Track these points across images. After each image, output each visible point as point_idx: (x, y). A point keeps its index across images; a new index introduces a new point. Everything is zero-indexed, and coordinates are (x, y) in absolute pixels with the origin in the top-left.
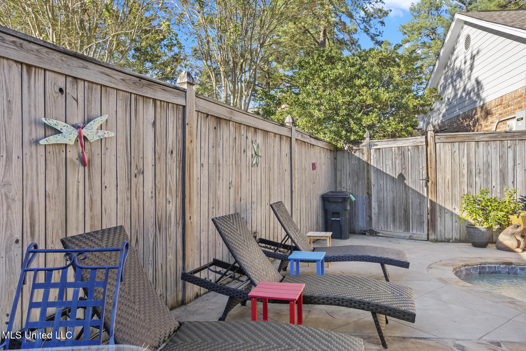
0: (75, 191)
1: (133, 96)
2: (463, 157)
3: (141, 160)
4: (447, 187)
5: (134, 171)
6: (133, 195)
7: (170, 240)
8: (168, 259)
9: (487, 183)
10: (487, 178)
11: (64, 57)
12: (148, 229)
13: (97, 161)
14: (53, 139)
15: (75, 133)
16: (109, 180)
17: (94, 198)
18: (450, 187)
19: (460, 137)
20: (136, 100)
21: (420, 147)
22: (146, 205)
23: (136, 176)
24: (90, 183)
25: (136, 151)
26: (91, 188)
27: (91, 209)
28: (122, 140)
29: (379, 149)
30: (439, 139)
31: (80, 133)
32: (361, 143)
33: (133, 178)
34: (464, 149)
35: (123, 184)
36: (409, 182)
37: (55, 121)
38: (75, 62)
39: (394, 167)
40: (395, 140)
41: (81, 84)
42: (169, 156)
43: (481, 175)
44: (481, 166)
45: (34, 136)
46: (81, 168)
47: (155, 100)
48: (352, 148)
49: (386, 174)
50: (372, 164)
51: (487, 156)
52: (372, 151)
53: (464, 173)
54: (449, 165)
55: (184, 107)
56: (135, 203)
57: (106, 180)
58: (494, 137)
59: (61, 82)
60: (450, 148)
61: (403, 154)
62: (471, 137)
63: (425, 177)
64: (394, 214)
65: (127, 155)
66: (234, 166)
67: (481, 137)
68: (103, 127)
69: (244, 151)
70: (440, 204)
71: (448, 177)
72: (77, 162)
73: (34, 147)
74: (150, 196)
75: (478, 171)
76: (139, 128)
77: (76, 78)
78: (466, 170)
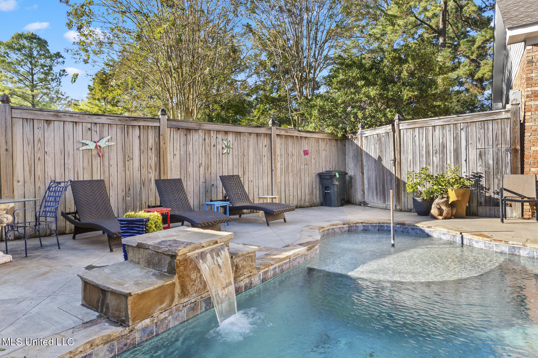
0: (96, 167)
1: (126, 126)
2: (422, 140)
3: (132, 154)
4: (409, 166)
5: (127, 158)
6: (127, 169)
7: (151, 191)
8: (150, 200)
9: (443, 162)
10: (443, 157)
11: (90, 116)
12: (136, 184)
13: (106, 155)
14: (85, 148)
15: (95, 145)
16: (113, 162)
17: (105, 170)
18: (412, 166)
19: (419, 123)
20: (128, 127)
21: (390, 133)
22: (135, 174)
23: (128, 161)
24: (103, 164)
25: (128, 150)
26: (103, 166)
27: (104, 174)
28: (120, 146)
29: (367, 136)
30: (402, 126)
31: (97, 144)
32: (357, 132)
33: (127, 162)
34: (423, 133)
35: (121, 164)
36: (384, 163)
37: (85, 141)
38: (95, 117)
39: (375, 152)
40: (375, 129)
41: (98, 125)
42: (150, 151)
43: (438, 155)
44: (437, 148)
45: (78, 147)
46: (99, 158)
47: (139, 126)
48: (352, 137)
49: (371, 157)
50: (363, 149)
51: (443, 138)
52: (363, 138)
53: (423, 154)
54: (410, 147)
55: (160, 127)
56: (128, 172)
57: (111, 163)
58: (447, 121)
59: (89, 126)
60: (412, 133)
61: (380, 139)
62: (428, 122)
63: (393, 158)
64: (377, 189)
65: (123, 152)
66: (204, 155)
67: (437, 122)
68: (110, 141)
69: (214, 146)
70: (404, 180)
71: (410, 157)
72: (97, 156)
73: (78, 151)
74: (137, 170)
75: (435, 152)
76: (130, 140)
77: (96, 123)
78: (425, 151)
